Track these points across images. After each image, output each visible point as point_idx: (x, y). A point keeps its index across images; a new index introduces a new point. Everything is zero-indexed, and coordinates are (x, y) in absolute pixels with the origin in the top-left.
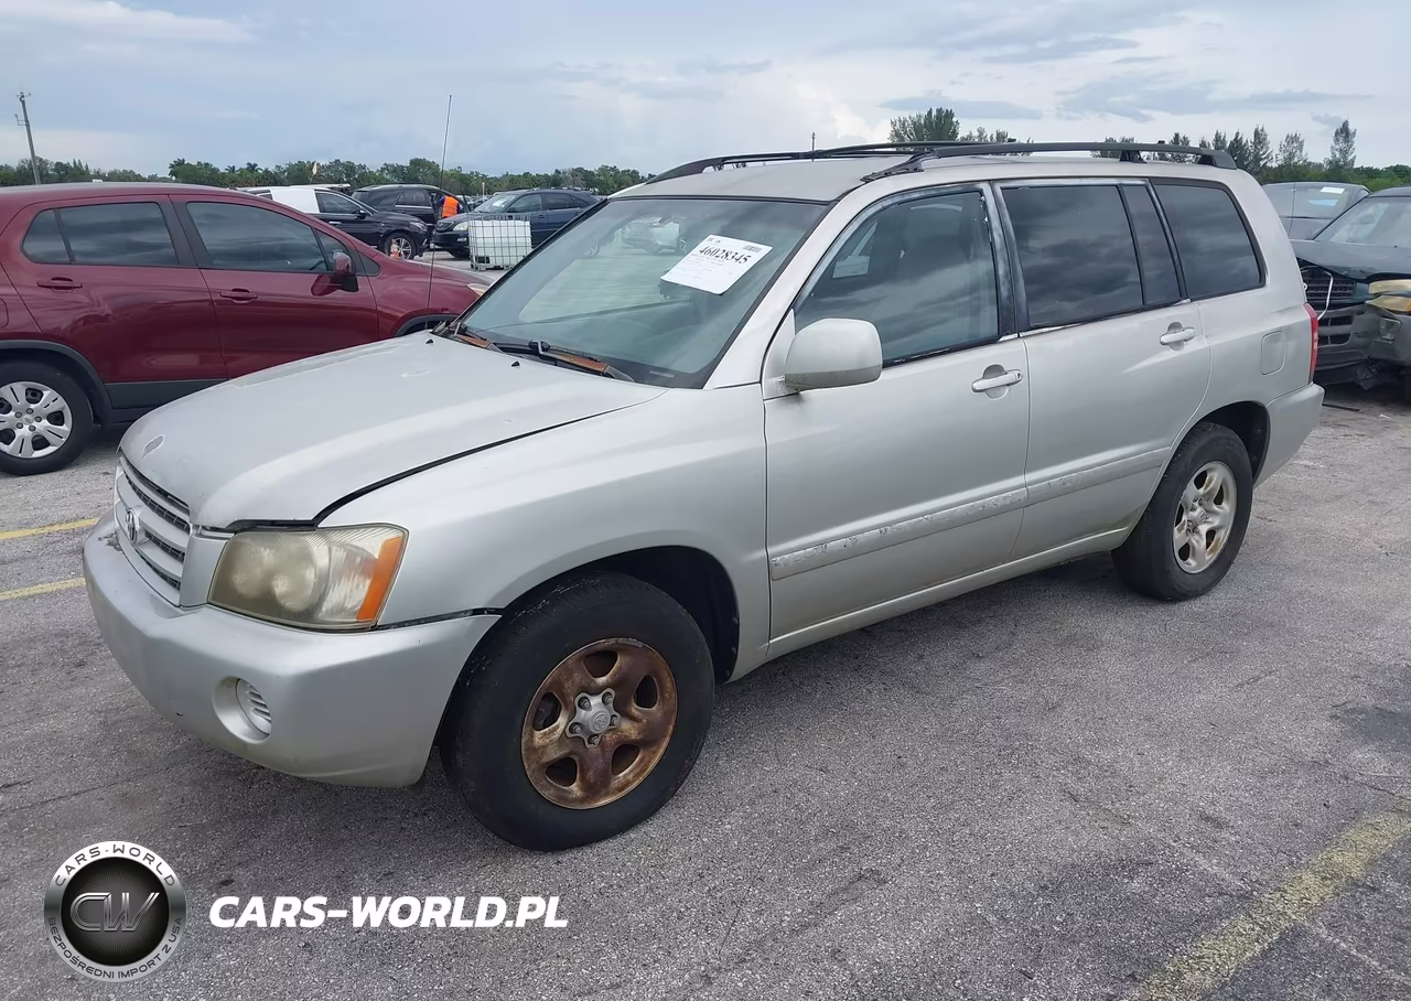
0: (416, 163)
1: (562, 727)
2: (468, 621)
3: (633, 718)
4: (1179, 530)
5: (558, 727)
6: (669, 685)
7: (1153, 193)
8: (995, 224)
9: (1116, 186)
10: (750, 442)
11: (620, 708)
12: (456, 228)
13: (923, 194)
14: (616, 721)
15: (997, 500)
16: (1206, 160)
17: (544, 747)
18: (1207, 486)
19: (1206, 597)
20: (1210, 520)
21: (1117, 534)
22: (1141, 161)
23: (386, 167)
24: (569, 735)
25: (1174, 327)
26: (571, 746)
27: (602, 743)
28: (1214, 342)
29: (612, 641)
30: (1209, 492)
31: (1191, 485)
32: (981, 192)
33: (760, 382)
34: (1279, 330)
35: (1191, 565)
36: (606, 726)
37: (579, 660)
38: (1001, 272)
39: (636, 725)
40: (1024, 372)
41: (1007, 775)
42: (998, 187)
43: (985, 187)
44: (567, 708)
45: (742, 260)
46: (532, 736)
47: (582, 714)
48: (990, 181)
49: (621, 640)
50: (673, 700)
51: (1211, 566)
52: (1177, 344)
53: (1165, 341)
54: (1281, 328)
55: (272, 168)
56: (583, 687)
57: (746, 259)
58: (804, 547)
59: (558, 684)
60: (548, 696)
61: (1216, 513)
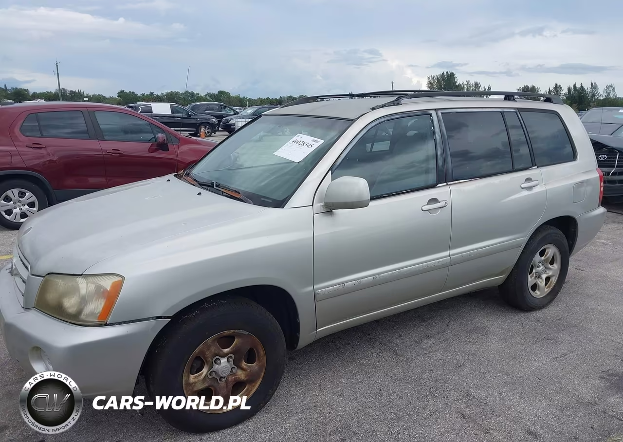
0: (221, 92)
1: (205, 373)
2: (153, 322)
3: (243, 369)
4: (531, 277)
5: (203, 373)
6: (262, 352)
7: (520, 116)
8: (437, 130)
9: (501, 112)
10: (305, 235)
11: (237, 363)
12: (231, 122)
13: (400, 116)
14: (234, 370)
15: (435, 263)
16: (548, 100)
17: (195, 383)
18: (546, 256)
19: (545, 309)
20: (547, 272)
21: (499, 279)
22: (514, 100)
23: (208, 94)
24: (210, 377)
25: (528, 180)
26: (210, 382)
27: (227, 381)
28: (549, 187)
29: (232, 331)
30: (547, 259)
31: (537, 255)
32: (431, 115)
33: (312, 205)
34: (583, 182)
35: (537, 294)
36: (228, 373)
37: (214, 341)
38: (439, 153)
39: (244, 372)
40: (449, 202)
41: (432, 402)
42: (439, 113)
43: (433, 113)
44: (208, 364)
45: (310, 146)
46: (189, 377)
47: (216, 367)
48: (436, 110)
49: (236, 331)
50: (264, 361)
51: (548, 294)
52: (530, 188)
53: (523, 187)
54: (584, 180)
55: (160, 94)
56: (216, 354)
57: (312, 146)
58: (334, 285)
59: (202, 352)
60: (198, 358)
61: (550, 269)
